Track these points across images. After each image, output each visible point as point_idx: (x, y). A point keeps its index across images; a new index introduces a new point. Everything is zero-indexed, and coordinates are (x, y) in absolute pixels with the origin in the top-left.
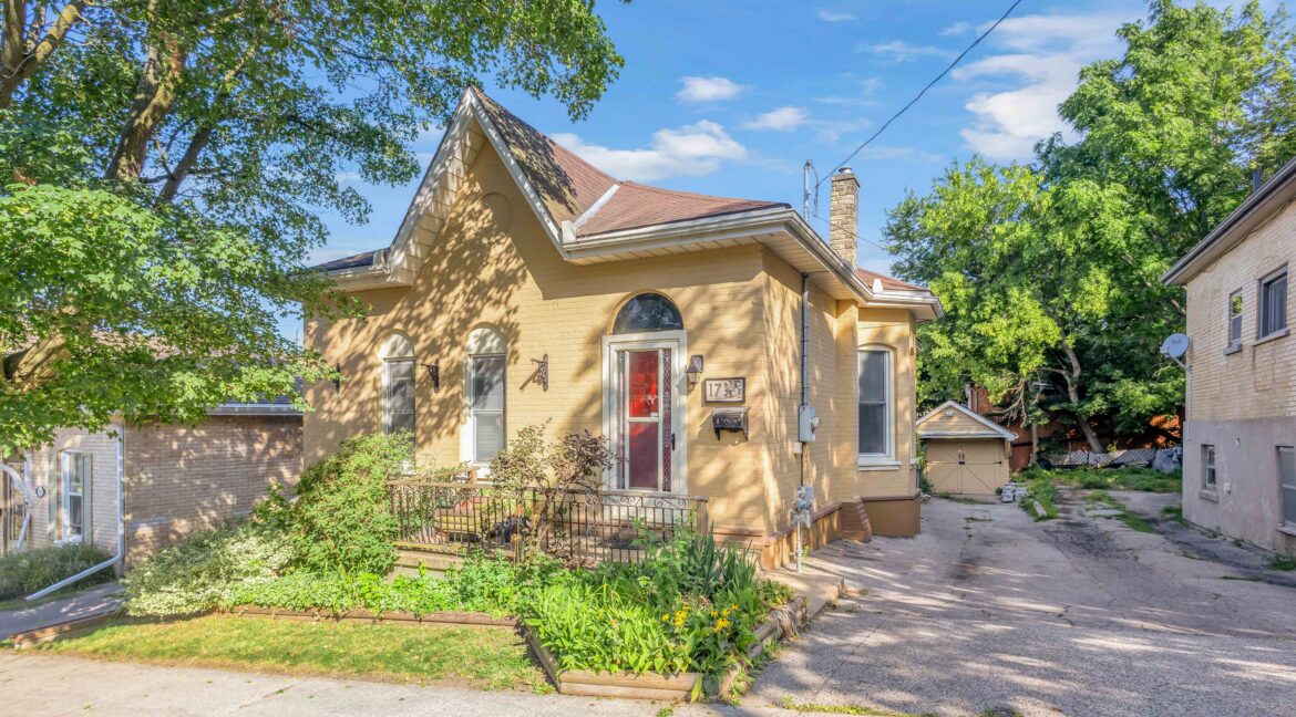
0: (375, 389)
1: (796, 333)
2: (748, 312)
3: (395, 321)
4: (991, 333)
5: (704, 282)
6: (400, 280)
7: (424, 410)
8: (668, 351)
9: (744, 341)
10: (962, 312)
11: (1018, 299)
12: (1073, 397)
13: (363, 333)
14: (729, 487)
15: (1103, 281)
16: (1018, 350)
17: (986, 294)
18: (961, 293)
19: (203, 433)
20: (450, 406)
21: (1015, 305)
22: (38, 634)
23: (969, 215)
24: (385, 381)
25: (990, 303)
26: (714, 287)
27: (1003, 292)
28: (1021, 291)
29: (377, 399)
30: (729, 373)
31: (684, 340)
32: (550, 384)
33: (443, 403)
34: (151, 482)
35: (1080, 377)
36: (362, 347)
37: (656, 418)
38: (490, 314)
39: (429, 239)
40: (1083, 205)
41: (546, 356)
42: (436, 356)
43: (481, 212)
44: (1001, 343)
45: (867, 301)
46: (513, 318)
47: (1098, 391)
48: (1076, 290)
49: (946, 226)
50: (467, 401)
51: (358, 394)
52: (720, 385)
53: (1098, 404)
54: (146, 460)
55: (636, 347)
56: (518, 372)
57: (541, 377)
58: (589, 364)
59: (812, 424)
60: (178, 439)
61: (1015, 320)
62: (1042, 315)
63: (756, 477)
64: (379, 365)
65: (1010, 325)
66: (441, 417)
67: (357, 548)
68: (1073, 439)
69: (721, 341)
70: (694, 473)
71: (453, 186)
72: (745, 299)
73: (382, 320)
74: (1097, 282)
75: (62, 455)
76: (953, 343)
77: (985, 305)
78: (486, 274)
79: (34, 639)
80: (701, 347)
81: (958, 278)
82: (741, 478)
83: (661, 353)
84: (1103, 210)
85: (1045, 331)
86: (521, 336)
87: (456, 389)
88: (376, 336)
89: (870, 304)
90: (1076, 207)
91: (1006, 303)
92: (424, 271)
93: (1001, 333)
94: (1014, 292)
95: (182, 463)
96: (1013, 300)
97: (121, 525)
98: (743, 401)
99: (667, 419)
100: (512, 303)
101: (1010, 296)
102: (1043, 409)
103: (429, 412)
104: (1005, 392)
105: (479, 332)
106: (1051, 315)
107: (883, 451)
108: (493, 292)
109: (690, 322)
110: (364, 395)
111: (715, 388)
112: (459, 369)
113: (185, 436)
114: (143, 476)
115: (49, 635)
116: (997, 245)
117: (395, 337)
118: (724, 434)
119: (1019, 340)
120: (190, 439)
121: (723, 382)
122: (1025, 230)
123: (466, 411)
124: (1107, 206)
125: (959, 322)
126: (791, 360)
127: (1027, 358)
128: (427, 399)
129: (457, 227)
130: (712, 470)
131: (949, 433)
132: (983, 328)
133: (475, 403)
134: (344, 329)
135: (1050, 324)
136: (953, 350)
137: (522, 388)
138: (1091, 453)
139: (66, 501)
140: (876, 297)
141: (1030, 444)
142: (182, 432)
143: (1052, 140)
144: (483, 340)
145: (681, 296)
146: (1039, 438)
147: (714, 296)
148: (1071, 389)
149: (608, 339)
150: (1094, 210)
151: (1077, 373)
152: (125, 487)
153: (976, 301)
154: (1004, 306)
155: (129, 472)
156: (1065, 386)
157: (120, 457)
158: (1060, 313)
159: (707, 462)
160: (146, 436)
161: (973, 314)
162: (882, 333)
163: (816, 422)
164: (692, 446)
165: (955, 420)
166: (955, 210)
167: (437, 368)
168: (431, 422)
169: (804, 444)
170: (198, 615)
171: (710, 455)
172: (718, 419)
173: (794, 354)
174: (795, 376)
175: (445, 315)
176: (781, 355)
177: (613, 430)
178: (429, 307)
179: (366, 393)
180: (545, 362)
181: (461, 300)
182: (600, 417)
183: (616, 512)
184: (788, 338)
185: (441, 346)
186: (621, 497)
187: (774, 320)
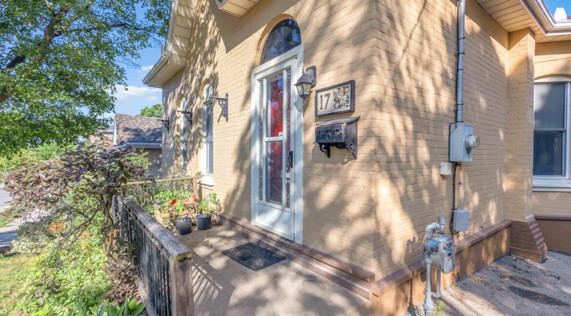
0: (178, 130)
1: (448, 51)
3: (182, 88)
7: (190, 140)
13: (175, 99)
20: (197, 134)
24: (182, 125)
30: (339, 79)
31: (302, 56)
32: (229, 116)
33: (195, 134)
36: (175, 107)
37: (282, 136)
41: (227, 95)
42: (192, 106)
45: (546, 32)
46: (216, 71)
50: (204, 133)
51: (173, 134)
52: (328, 95)
55: (270, 72)
56: (217, 110)
57: (225, 112)
58: (248, 96)
59: (467, 144)
64: (179, 116)
66: (194, 143)
70: (312, 195)
73: (179, 90)
78: (207, 44)
80: (316, 58)
82: (355, 207)
83: (285, 74)
86: (219, 81)
87: (199, 125)
88: (178, 98)
89: (549, 35)
92: (188, 54)
98: (351, 111)
99: (289, 137)
100: (215, 59)
105: (206, 85)
108: (209, 57)
110: (175, 135)
111: (325, 99)
112: (199, 112)
117: (183, 98)
118: (334, 150)
121: (331, 92)
123: (203, 139)
126: (439, 79)
128: (190, 132)
130: (328, 193)
133: (207, 134)
134: (171, 98)
137: (218, 121)
140: (557, 26)
144: (208, 91)
149: (255, 71)
159: (326, 183)
162: (565, 66)
163: (472, 140)
164: (311, 164)
167: (192, 114)
168: (191, 147)
169: (456, 165)
172: (321, 135)
173: (444, 74)
174: (446, 99)
175: (195, 78)
176: (420, 69)
177: (258, 152)
178: (190, 76)
179: (176, 133)
180: (226, 100)
181: (199, 67)
182: (250, 143)
183: (261, 221)
184: (434, 54)
185: (194, 98)
186: (263, 211)
187: (405, 22)
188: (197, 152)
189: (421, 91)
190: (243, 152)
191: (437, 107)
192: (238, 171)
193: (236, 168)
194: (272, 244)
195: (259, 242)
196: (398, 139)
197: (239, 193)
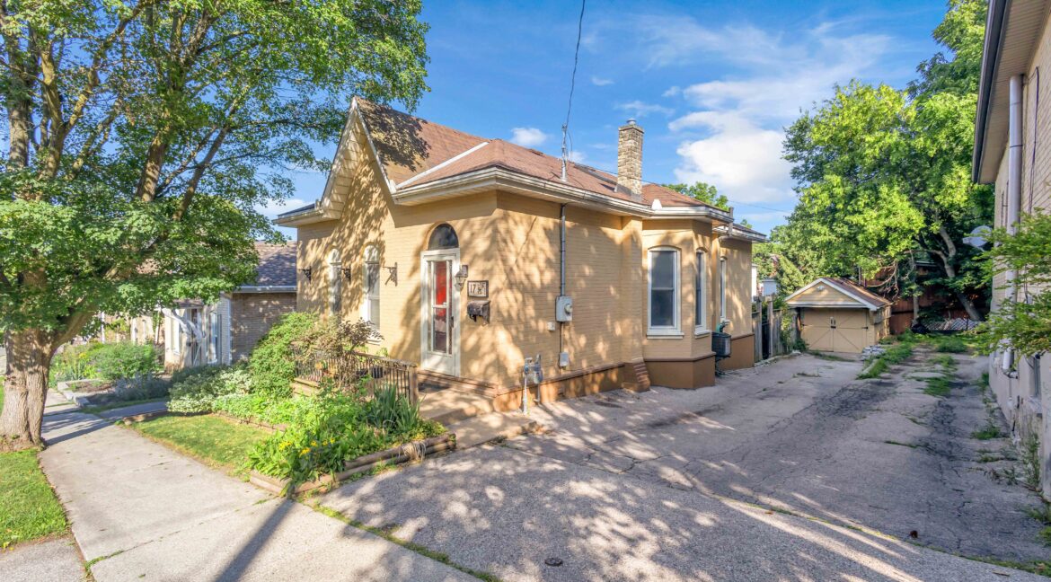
0: (326, 281)
1: (552, 246)
2: (488, 237)
3: (333, 240)
4: (862, 222)
5: (468, 217)
6: (330, 216)
7: (345, 295)
8: (451, 261)
9: (487, 256)
10: (840, 206)
11: (887, 194)
12: (950, 273)
13: (320, 247)
14: (480, 353)
15: (964, 176)
16: (888, 236)
17: (859, 191)
18: (839, 191)
19: (278, 302)
20: (356, 291)
21: (885, 200)
22: (135, 417)
23: (846, 128)
24: (331, 277)
25: (863, 200)
26: (473, 220)
27: (875, 189)
28: (891, 188)
29: (326, 287)
30: (479, 278)
31: (459, 255)
32: (398, 282)
33: (352, 290)
34: (247, 331)
35: (955, 257)
36: (320, 256)
37: (446, 305)
38: (372, 236)
39: (345, 191)
40: (940, 115)
41: (396, 264)
42: (349, 262)
43: (369, 172)
44: (871, 231)
45: (649, 216)
46: (383, 238)
47: (969, 269)
48: (940, 185)
49: (826, 139)
50: (365, 289)
51: (318, 285)
52: (475, 286)
53: (967, 280)
54: (244, 318)
55: (435, 259)
56: (384, 274)
57: (394, 277)
58: (415, 269)
60: (263, 306)
61: (884, 212)
62: (910, 207)
63: (494, 347)
64: (326, 267)
65: (880, 216)
66: (352, 299)
67: (268, 381)
68: (952, 309)
69: (476, 256)
70: (464, 342)
71: (354, 156)
72: (487, 228)
73: (328, 240)
74: (960, 177)
75: (212, 314)
76: (832, 231)
77: (859, 200)
78: (371, 210)
79: (132, 420)
80: (467, 260)
81: (836, 179)
82: (485, 348)
83: (448, 263)
84: (959, 117)
85: (909, 219)
86: (386, 249)
87: (359, 281)
88: (326, 248)
89: (652, 218)
90: (934, 116)
91: (877, 198)
92: (345, 209)
93: (872, 222)
94: (884, 189)
95: (265, 320)
96: (883, 195)
97: (230, 355)
98: (487, 296)
99: (451, 306)
100: (382, 229)
101: (881, 192)
102: (917, 283)
103: (347, 296)
104: (878, 269)
105: (369, 247)
106: (918, 206)
107: (672, 324)
108: (373, 222)
109: (461, 244)
110: (320, 286)
111: (473, 287)
112: (360, 270)
113: (267, 305)
114: (242, 327)
115: (141, 418)
116: (869, 151)
117: (334, 250)
118: (478, 318)
119: (888, 229)
120: (270, 306)
121: (477, 284)
122: (893, 138)
123: (364, 295)
124: (964, 114)
125: (837, 215)
126: (543, 265)
127: (895, 242)
128: (346, 288)
129: (358, 183)
130: (472, 341)
131: (819, 303)
132: (856, 219)
133: (369, 290)
134: (313, 245)
135: (914, 214)
136: (833, 237)
137: (386, 283)
138: (970, 321)
139: (213, 340)
140: (656, 212)
141: (912, 312)
142: (265, 302)
143: (935, 59)
144: (370, 251)
145: (457, 225)
146: (920, 307)
147: (473, 225)
148: (946, 267)
149: (423, 254)
150: (953, 117)
151: (952, 253)
152: (232, 334)
153: (852, 196)
154: (875, 202)
155: (234, 325)
156: (943, 264)
157: (230, 317)
158: (926, 205)
159: (470, 336)
160: (244, 305)
161: (849, 208)
162: (668, 238)
164: (462, 324)
165: (825, 292)
166: (835, 125)
167: (349, 270)
168: (348, 302)
169: (561, 323)
170: (197, 414)
171: (471, 330)
172: (470, 308)
173: (548, 261)
174: (549, 276)
175: (354, 236)
176: (527, 263)
177: (426, 313)
178: (347, 231)
179: (322, 284)
180: (396, 268)
181: (360, 227)
182: (419, 304)
183: (426, 365)
184: (538, 251)
185: (352, 255)
186: (429, 356)
187: (515, 240)
188: (357, 308)
189: (528, 276)
190: (410, 312)
191: (542, 284)
192: (405, 328)
193: (402, 324)
194: (435, 380)
195: (425, 380)
196: (511, 306)
197: (406, 345)
